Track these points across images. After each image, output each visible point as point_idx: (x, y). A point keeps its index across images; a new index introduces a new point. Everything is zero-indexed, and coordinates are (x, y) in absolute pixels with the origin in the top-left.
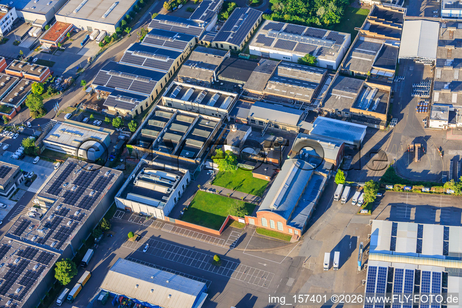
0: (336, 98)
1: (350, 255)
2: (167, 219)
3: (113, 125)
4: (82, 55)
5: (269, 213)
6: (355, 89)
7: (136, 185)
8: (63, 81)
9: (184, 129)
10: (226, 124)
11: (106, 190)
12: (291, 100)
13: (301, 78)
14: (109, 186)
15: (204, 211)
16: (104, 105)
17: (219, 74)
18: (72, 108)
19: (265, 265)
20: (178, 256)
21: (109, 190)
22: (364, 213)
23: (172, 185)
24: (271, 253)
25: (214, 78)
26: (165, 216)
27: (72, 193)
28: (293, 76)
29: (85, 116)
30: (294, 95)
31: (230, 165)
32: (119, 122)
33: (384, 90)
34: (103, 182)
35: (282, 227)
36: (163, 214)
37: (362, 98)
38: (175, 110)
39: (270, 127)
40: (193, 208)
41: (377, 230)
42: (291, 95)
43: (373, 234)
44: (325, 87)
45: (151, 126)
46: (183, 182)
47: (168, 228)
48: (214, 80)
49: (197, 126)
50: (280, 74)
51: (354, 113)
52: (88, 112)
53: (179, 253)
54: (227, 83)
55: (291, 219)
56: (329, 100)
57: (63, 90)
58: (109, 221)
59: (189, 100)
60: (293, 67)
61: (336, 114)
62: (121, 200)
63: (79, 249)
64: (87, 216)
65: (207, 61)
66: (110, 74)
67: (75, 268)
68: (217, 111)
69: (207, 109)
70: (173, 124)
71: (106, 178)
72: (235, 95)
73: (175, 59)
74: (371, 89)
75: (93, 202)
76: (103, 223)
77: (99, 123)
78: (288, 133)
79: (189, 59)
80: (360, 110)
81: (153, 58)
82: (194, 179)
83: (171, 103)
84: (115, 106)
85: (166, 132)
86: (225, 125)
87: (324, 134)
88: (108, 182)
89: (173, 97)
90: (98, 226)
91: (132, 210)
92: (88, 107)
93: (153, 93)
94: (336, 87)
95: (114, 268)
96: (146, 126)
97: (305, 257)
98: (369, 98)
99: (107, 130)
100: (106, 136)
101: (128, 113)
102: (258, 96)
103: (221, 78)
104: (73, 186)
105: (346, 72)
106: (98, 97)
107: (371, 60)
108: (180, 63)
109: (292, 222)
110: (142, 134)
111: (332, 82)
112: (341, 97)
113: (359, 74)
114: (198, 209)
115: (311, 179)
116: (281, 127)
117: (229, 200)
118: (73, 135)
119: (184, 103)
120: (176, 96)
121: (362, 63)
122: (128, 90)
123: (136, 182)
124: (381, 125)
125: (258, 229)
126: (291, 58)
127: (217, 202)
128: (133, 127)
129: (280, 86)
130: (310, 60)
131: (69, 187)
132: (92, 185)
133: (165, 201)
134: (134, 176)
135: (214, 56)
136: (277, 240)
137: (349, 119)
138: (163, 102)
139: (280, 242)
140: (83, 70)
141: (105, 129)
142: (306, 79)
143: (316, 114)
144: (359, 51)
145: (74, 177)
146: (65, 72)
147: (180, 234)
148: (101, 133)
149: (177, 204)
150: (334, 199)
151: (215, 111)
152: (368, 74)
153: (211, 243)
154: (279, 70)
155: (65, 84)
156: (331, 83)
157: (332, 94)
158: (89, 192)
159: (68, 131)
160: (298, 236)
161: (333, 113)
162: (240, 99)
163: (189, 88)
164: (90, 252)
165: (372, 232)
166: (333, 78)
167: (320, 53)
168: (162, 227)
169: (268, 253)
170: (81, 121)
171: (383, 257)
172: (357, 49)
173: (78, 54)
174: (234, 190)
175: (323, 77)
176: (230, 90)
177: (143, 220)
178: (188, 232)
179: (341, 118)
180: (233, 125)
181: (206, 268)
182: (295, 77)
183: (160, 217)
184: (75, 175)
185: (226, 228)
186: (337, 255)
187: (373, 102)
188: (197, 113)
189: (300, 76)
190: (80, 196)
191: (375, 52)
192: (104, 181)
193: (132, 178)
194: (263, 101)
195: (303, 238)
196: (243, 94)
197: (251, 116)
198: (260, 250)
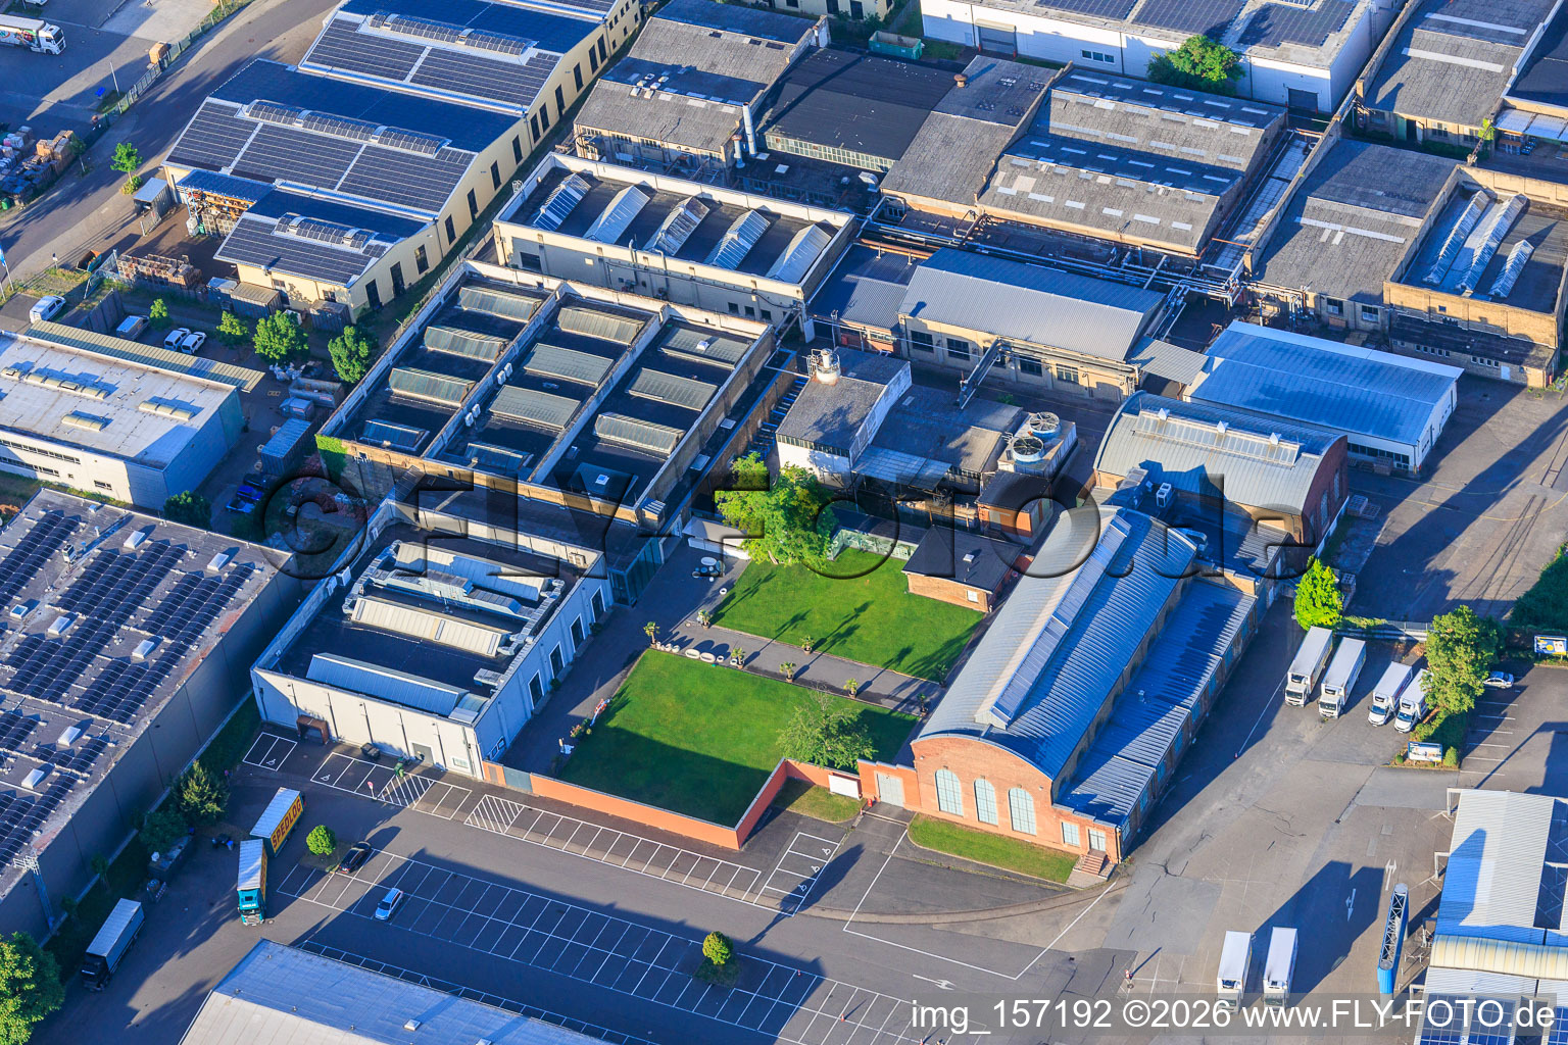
0: (1324, 239)
1: (1344, 950)
2: (492, 772)
3: (259, 350)
4: (123, 31)
5: (969, 744)
6: (1416, 201)
7: (353, 618)
8: (30, 151)
9: (592, 371)
10: (793, 353)
11: (213, 635)
12: (1108, 244)
13: (1160, 145)
14: (226, 619)
15: (669, 743)
16: (217, 257)
17: (769, 124)
18: (68, 273)
19: (944, 984)
20: (535, 939)
21: (227, 637)
22: (1423, 758)
23: (523, 623)
24: (975, 931)
25: (744, 140)
26: (486, 757)
27: (53, 646)
28: (1123, 138)
29: (128, 308)
30: (1121, 224)
31: (799, 531)
32: (286, 336)
33: (1552, 207)
34: (201, 598)
35: (1033, 816)
36: (473, 748)
37: (1448, 242)
38: (552, 284)
39: (1000, 371)
40: (617, 730)
41: (1479, 837)
42: (1106, 222)
43: (1460, 852)
44: (1275, 189)
45: (440, 354)
46: (578, 607)
47: (500, 815)
48: (745, 153)
49: (653, 357)
50: (1059, 125)
51: (1402, 308)
52: (146, 289)
53: (545, 925)
54: (804, 167)
55: (1077, 780)
56: (1286, 249)
57: (26, 190)
58: (222, 777)
59: (622, 242)
60: (1122, 96)
61: (1318, 316)
62: (279, 682)
63: (78, 900)
64: (117, 750)
65: (713, 65)
66: (253, 119)
67: (52, 975)
68: (754, 292)
69: (704, 282)
70: (542, 350)
71: (213, 583)
72: (840, 220)
73: (564, 50)
74: (1494, 200)
75: (149, 688)
76: (192, 783)
77: (191, 340)
78: (1087, 396)
79: (633, 54)
80: (1434, 294)
81: (460, 46)
82: (632, 599)
83: (536, 252)
84: (271, 265)
85: (507, 382)
86: (788, 354)
87: (1255, 402)
88: (222, 601)
89: (546, 225)
90: (170, 799)
91: (334, 734)
92: (144, 270)
93: (455, 205)
94: (1323, 188)
95: (235, 980)
96: (414, 356)
97: (1134, 954)
98: (1478, 243)
99: (231, 370)
100: (221, 398)
101: (331, 298)
102: (953, 224)
103: (777, 142)
104: (57, 614)
105: (1378, 121)
106: (191, 224)
107: (1498, 68)
108: (587, 75)
109: (1078, 791)
110: (391, 393)
111: (1305, 164)
112: (1348, 235)
113: (1440, 133)
114: (643, 732)
115: (1182, 604)
116: (1053, 366)
117: (792, 694)
118: (68, 390)
119: (596, 252)
120: (559, 222)
121: (1454, 81)
122: (335, 191)
123: (352, 606)
124: (1531, 365)
125: (917, 824)
126: (1117, 58)
127: (731, 701)
128: (350, 357)
129: (1059, 181)
130: (1208, 61)
131: (38, 618)
132: (146, 609)
133: (485, 691)
134: (346, 575)
135: (752, 42)
136: (1007, 874)
137: (1378, 340)
138: (499, 247)
139: (1023, 886)
140: (123, 105)
141: (219, 367)
142: (1185, 149)
143: (1222, 314)
144: (1447, 27)
145: (64, 573)
146: (40, 110)
147: (554, 842)
148: (198, 384)
149: (545, 709)
150: (1287, 698)
151: (743, 291)
152: (1484, 131)
153: (697, 882)
154: (1055, 107)
155: (39, 162)
156: (1301, 169)
157: (1304, 221)
158: (132, 642)
159: (46, 374)
160: (1106, 861)
161: (1305, 309)
162: (862, 236)
163: (622, 185)
164: (126, 912)
165: (1455, 845)
166: (1314, 150)
167: (1256, 32)
168: (466, 809)
169: (963, 931)
170: (112, 331)
171: (1501, 953)
172: (1435, 16)
173: (106, 28)
174: (814, 648)
175: (1264, 140)
176: (821, 198)
177: (381, 780)
178: (587, 832)
179: (1341, 335)
180: (823, 352)
181: (669, 994)
182: (1129, 139)
183: (462, 764)
184: (67, 567)
185: (771, 818)
186: (1284, 941)
187: (1495, 261)
188: (657, 298)
189: (1154, 134)
190: (89, 658)
191: (1523, 32)
192: (204, 596)
193: (338, 588)
194: (971, 249)
195: (1131, 869)
196: (881, 217)
197: (914, 313)
198: (923, 920)
